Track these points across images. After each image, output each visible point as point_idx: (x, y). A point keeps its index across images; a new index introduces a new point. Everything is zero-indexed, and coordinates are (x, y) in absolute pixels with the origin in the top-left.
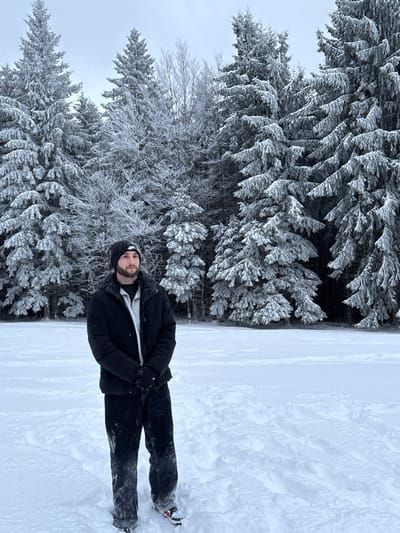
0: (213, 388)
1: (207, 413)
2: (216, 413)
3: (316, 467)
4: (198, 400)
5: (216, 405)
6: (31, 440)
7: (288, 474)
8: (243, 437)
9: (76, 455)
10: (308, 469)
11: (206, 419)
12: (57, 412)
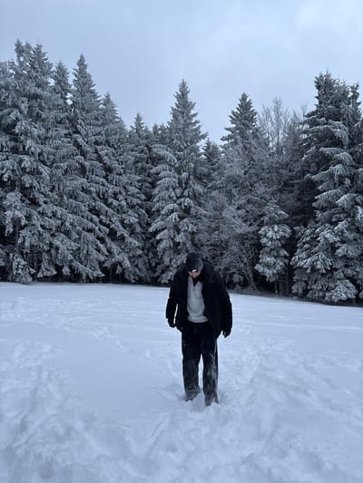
1: (259, 354)
5: (267, 349)
6: (148, 355)
7: (292, 393)
9: (170, 366)
10: (305, 393)
11: (257, 357)
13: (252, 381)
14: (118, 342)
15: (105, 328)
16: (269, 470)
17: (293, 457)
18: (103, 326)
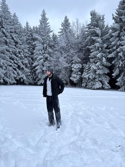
0: (76, 102)
1: (73, 107)
2: (75, 107)
3: (92, 118)
4: (72, 104)
5: (76, 105)
6: (35, 110)
7: (85, 119)
8: (78, 112)
9: (43, 113)
10: (90, 118)
11: (73, 108)
12: (41, 105)
13: (72, 116)
14: (23, 106)
15: (18, 101)
16: (80, 145)
17: (88, 140)
18: (17, 100)
